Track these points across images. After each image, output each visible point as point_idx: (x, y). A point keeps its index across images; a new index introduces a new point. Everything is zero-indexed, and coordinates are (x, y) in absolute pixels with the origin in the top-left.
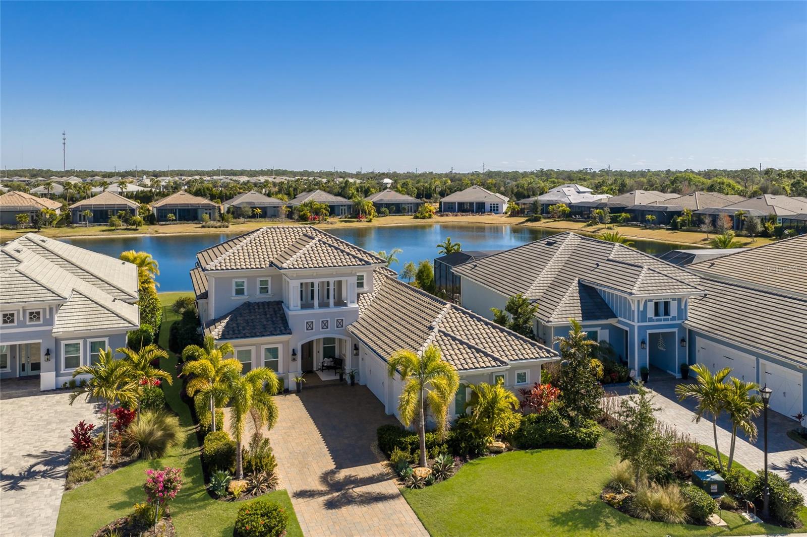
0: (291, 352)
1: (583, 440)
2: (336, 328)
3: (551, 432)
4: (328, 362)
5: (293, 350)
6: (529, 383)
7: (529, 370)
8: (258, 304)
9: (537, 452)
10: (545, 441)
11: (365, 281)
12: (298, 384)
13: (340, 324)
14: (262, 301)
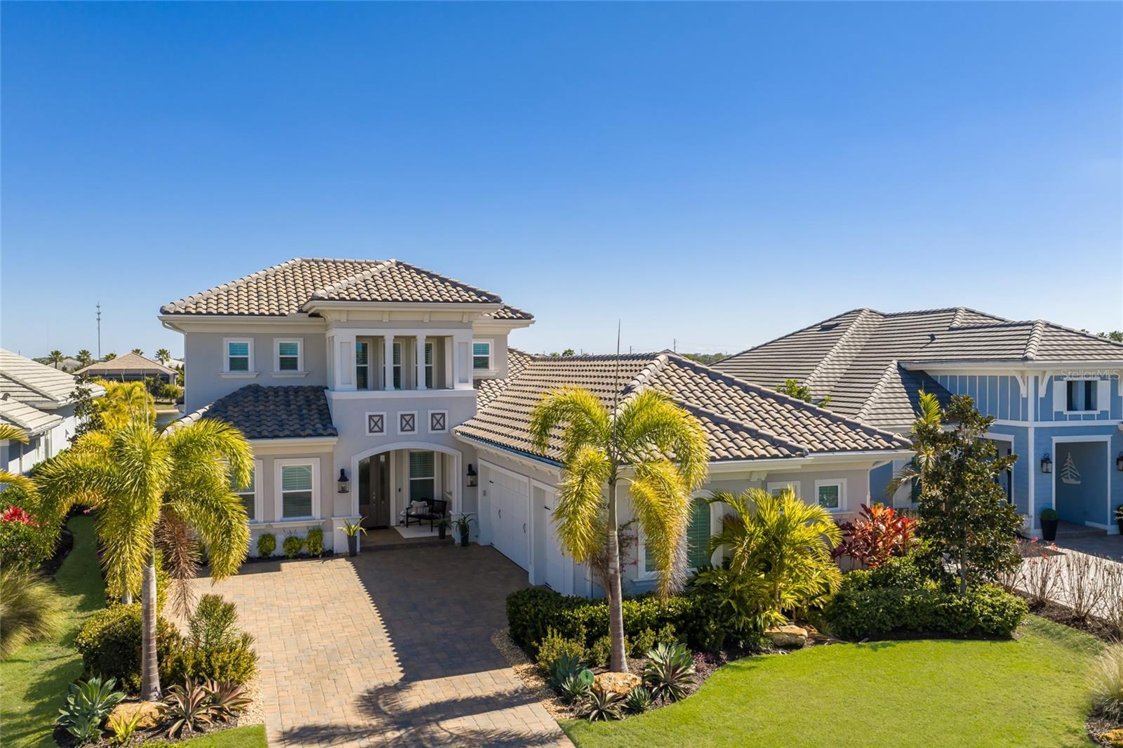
0: (337, 475)
1: (988, 620)
2: (430, 431)
3: (912, 602)
4: (419, 507)
5: (342, 471)
6: (845, 507)
7: (845, 481)
8: (276, 391)
9: (884, 646)
10: (898, 624)
11: (491, 356)
12: (352, 539)
13: (438, 422)
14: (286, 384)
